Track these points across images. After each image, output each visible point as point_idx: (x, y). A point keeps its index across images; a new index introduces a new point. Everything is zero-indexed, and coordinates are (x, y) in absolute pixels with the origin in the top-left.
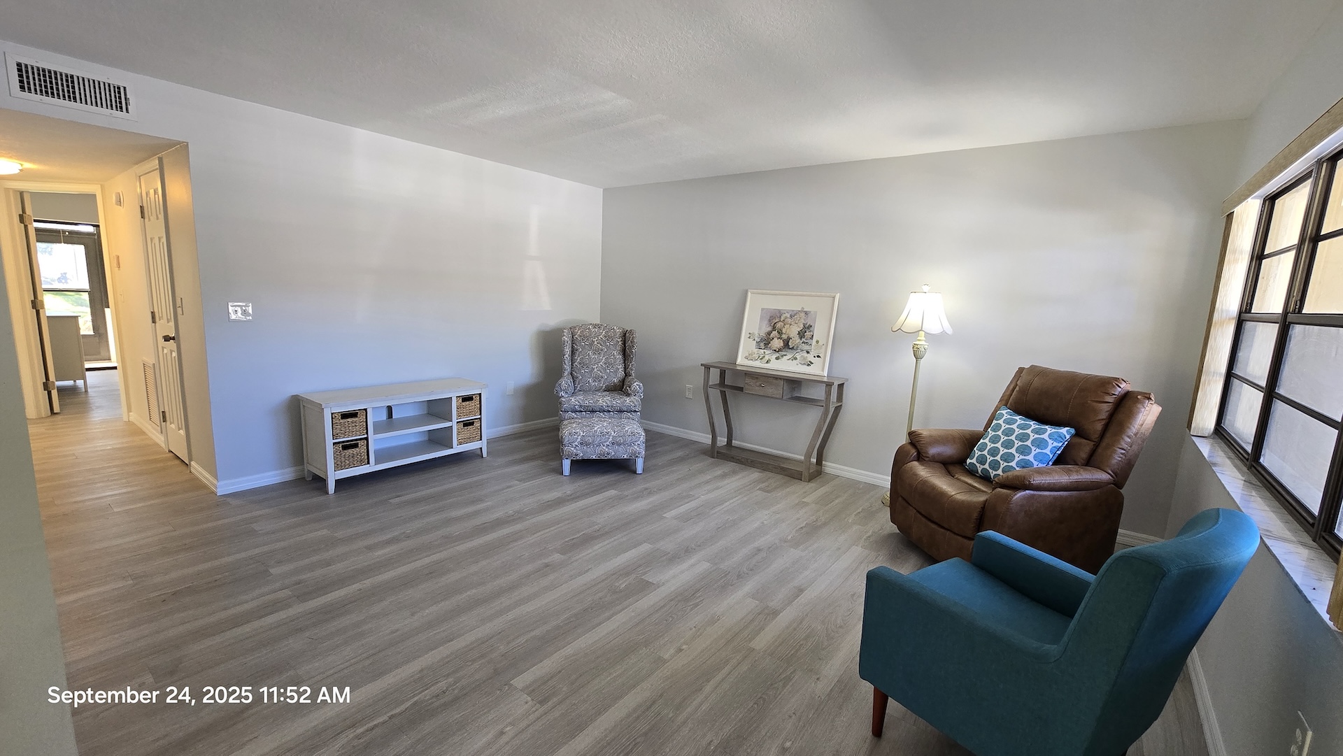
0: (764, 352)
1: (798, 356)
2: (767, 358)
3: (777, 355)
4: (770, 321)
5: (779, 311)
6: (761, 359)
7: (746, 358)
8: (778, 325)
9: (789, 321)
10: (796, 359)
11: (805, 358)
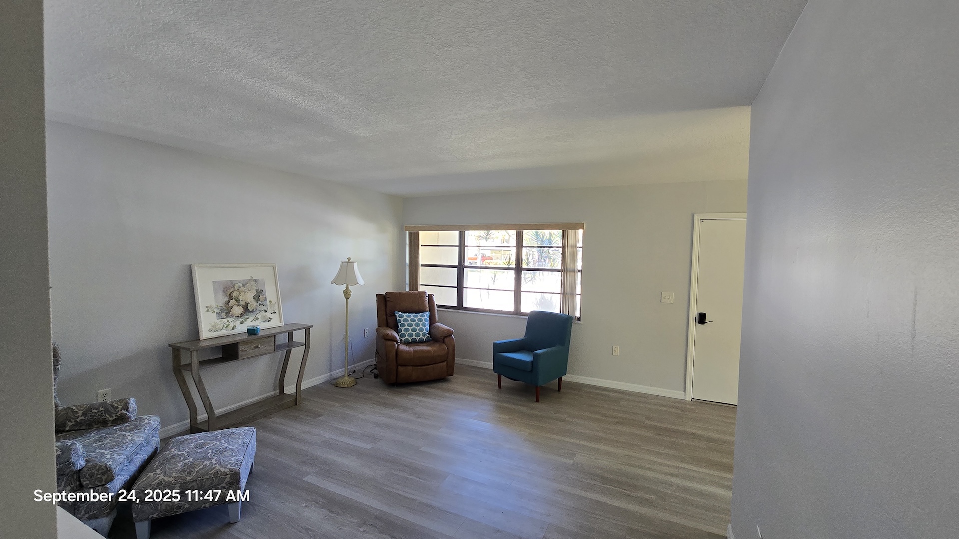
0: (228, 321)
1: (259, 316)
2: (232, 325)
3: (240, 320)
4: (224, 291)
5: (231, 282)
6: (226, 327)
7: (210, 330)
8: (235, 294)
9: (243, 289)
10: (257, 319)
11: (264, 316)
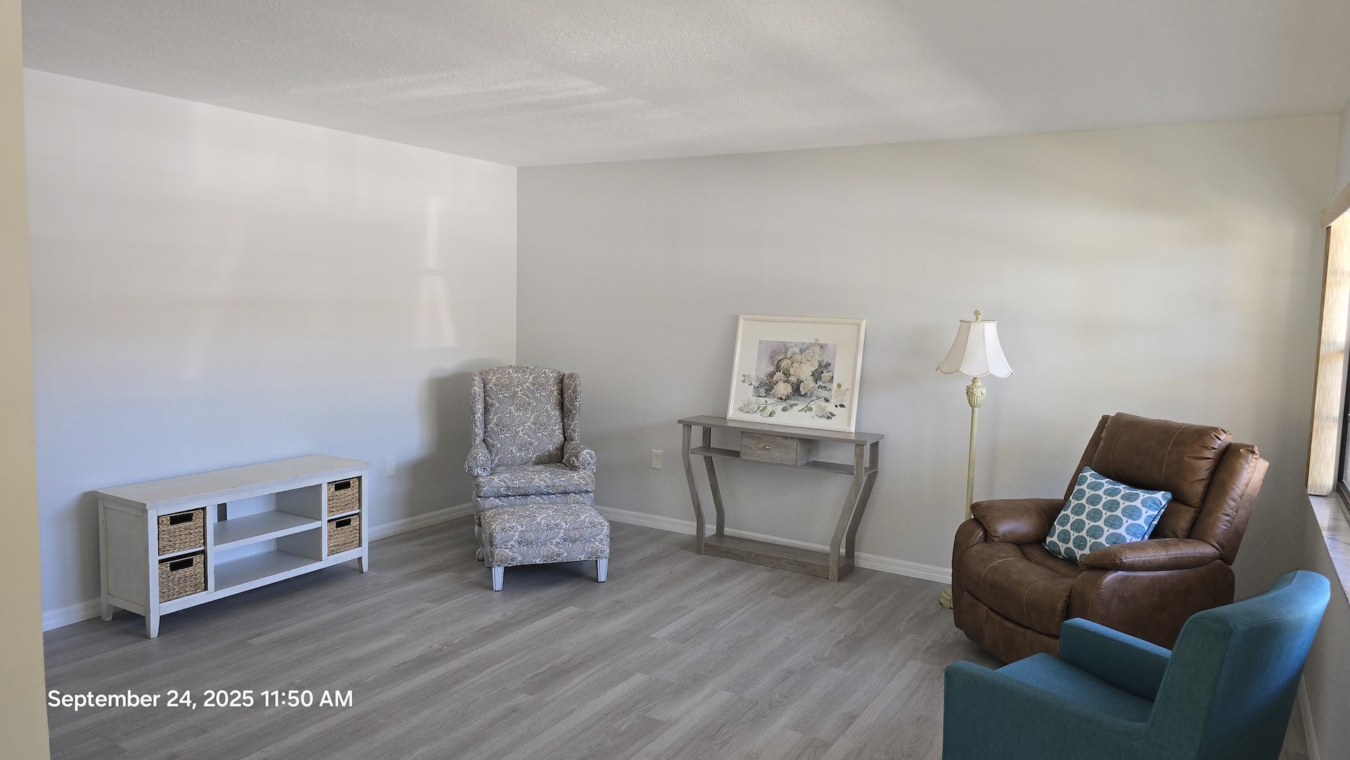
0: (766, 402)
1: (813, 405)
2: (770, 409)
3: (784, 405)
4: (771, 357)
5: (784, 344)
6: (761, 411)
7: (741, 409)
8: (784, 364)
9: (798, 357)
10: (810, 409)
11: (823, 409)
